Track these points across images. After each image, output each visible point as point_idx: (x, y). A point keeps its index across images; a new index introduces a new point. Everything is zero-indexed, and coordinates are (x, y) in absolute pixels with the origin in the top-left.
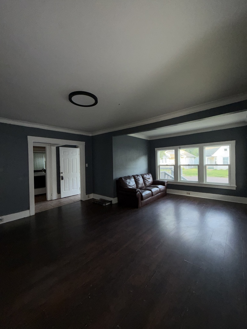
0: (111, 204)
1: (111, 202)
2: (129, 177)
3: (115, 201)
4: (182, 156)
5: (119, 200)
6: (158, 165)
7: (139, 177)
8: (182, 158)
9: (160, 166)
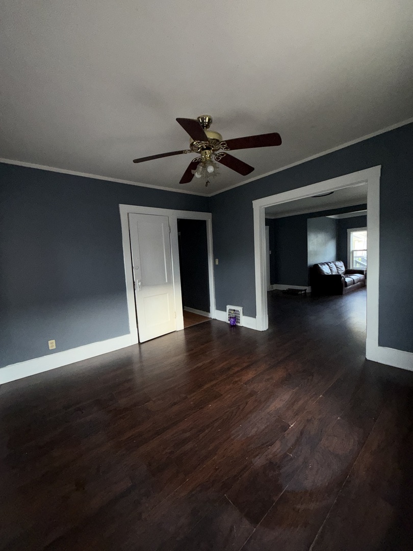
0: (305, 293)
1: (305, 290)
2: (323, 264)
3: (308, 289)
4: (360, 240)
5: (312, 289)
6: (351, 250)
7: (332, 264)
8: (359, 241)
9: (354, 252)
